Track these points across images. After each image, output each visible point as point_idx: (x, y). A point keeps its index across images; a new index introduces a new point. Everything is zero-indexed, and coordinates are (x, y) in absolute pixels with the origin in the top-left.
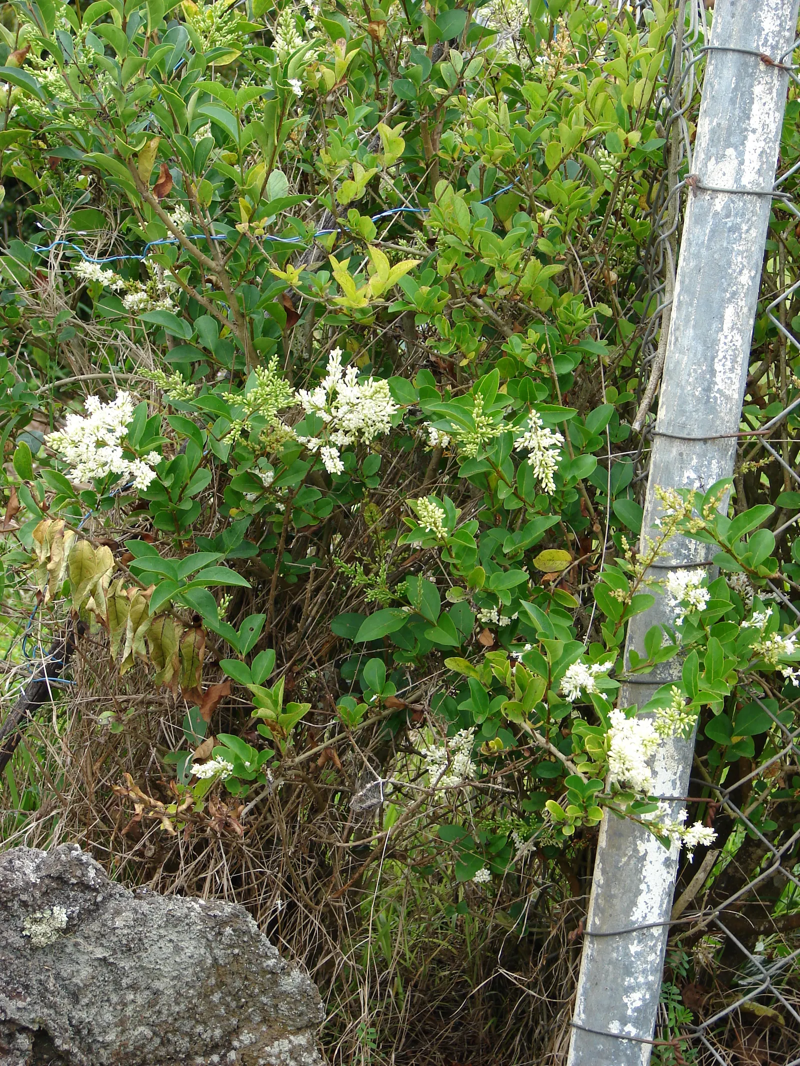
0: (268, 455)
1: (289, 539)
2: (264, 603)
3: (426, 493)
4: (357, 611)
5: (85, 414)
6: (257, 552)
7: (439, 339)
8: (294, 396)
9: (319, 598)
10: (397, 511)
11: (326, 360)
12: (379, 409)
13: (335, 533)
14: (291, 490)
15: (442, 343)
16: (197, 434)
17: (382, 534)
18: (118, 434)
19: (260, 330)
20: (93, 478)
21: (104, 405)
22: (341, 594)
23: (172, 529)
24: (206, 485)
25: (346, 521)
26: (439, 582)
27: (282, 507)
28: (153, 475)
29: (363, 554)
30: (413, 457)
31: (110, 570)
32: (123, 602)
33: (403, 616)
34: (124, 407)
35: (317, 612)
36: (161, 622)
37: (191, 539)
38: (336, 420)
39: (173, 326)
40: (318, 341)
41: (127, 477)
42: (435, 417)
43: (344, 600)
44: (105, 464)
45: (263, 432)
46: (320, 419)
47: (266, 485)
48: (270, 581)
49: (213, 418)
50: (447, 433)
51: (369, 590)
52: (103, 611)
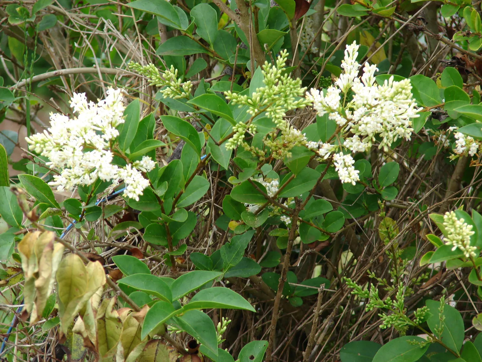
0: (273, 161)
1: (294, 257)
2: (263, 328)
3: (450, 207)
4: (369, 339)
5: (71, 114)
6: (259, 271)
7: (468, 34)
8: (304, 97)
9: (327, 323)
10: (416, 227)
11: (340, 56)
12: (400, 112)
13: (345, 249)
14: (298, 201)
15: (470, 39)
16: (194, 137)
17: (399, 252)
18: (108, 137)
19: (265, 20)
20: (80, 186)
21: (91, 103)
22: (352, 320)
23: (163, 243)
24: (202, 195)
25: (359, 237)
26: (459, 307)
27: (287, 220)
28: (146, 183)
29: (378, 275)
30: (433, 167)
31: (101, 289)
32: (114, 324)
33: (422, 345)
34: (115, 107)
35: (324, 340)
36: (154, 347)
37: (184, 256)
38: (350, 124)
39: (168, 16)
40: (327, 33)
41: (116, 183)
42: (461, 122)
43: (355, 326)
44: (92, 170)
45: (268, 136)
46: (333, 122)
47: (271, 195)
48: (272, 304)
49: (212, 119)
50: (475, 139)
51: (384, 316)
52: (93, 334)
